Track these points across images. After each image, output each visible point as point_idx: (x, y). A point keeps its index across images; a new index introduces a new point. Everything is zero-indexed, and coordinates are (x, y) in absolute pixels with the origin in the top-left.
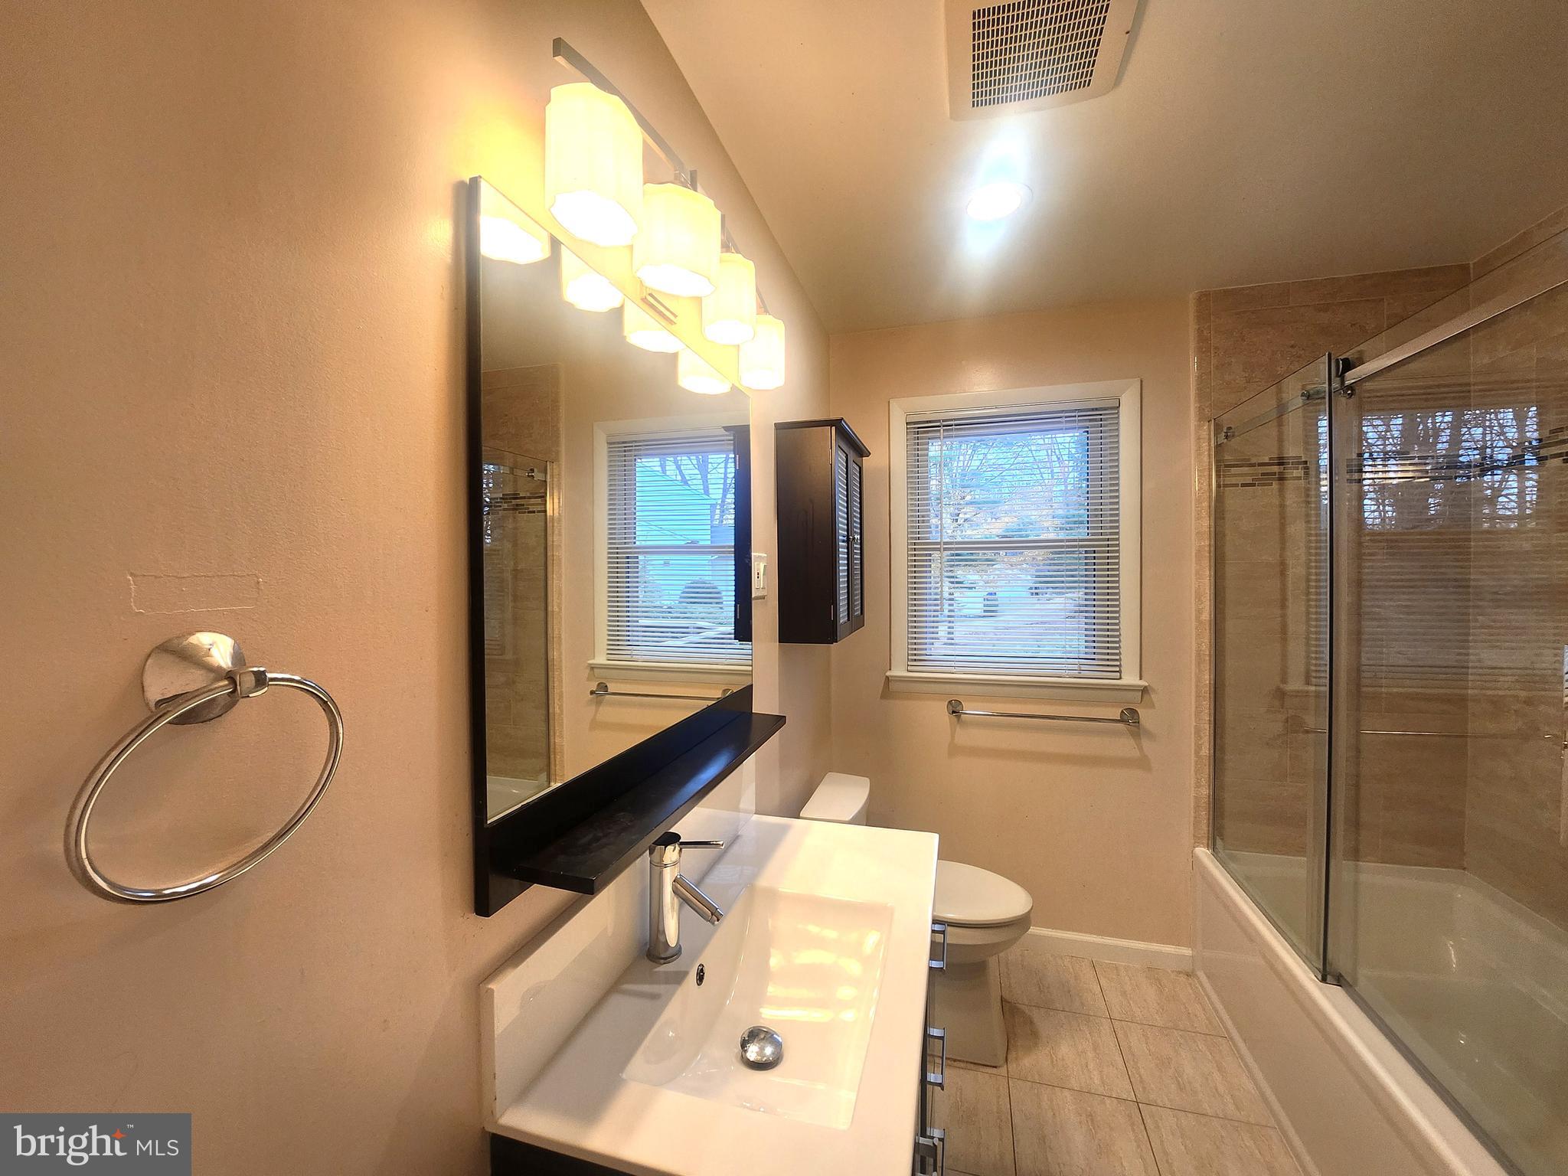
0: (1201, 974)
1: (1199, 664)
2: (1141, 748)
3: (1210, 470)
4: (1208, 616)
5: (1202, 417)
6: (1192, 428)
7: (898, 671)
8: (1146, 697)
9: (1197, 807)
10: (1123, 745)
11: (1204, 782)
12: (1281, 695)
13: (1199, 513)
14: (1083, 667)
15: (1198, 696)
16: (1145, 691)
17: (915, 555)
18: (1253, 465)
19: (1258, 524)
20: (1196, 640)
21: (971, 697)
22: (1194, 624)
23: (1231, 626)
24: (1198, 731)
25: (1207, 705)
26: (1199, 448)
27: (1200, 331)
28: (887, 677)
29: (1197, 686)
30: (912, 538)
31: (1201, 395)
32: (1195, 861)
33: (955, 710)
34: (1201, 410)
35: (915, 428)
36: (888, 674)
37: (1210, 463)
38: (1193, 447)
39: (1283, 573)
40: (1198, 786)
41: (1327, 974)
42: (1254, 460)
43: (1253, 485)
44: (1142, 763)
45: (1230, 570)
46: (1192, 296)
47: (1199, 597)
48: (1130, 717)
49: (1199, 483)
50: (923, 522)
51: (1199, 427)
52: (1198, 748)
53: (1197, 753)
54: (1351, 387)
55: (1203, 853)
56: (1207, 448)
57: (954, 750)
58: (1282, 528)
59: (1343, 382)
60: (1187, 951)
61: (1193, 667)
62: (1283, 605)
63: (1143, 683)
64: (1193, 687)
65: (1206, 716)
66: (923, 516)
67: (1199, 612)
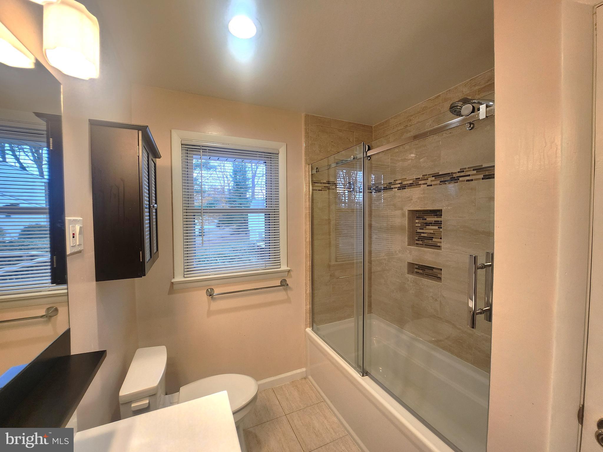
0: (310, 377)
1: (306, 258)
2: (287, 294)
3: (309, 183)
4: (309, 240)
5: (307, 163)
6: (303, 166)
7: (179, 278)
8: (289, 273)
9: (306, 313)
10: (281, 295)
11: (308, 303)
12: (329, 266)
13: (306, 200)
14: (267, 265)
15: (306, 271)
16: (289, 271)
17: (187, 215)
18: (321, 183)
19: (323, 205)
20: (305, 250)
21: (218, 285)
22: (304, 243)
23: (316, 243)
24: (306, 284)
25: (309, 274)
26: (306, 174)
27: (306, 129)
28: (173, 283)
29: (306, 267)
30: (185, 206)
31: (306, 154)
32: (306, 333)
33: (210, 294)
34: (306, 160)
35: (186, 148)
36: (173, 281)
37: (309, 181)
38: (304, 175)
39: (329, 223)
40: (306, 305)
41: (364, 373)
42: (322, 181)
43: (321, 190)
44: (288, 301)
45: (315, 222)
46: (303, 115)
47: (306, 232)
48: (284, 284)
49: (306, 188)
50: (191, 198)
51: (305, 166)
52: (306, 290)
53: (306, 292)
54: (369, 156)
55: (309, 330)
56: (308, 175)
57: (210, 313)
58: (329, 206)
59: (366, 154)
60: (304, 369)
61: (304, 259)
62: (330, 235)
63: (289, 268)
64: (304, 267)
65: (309, 278)
66: (191, 195)
67: (306, 238)
